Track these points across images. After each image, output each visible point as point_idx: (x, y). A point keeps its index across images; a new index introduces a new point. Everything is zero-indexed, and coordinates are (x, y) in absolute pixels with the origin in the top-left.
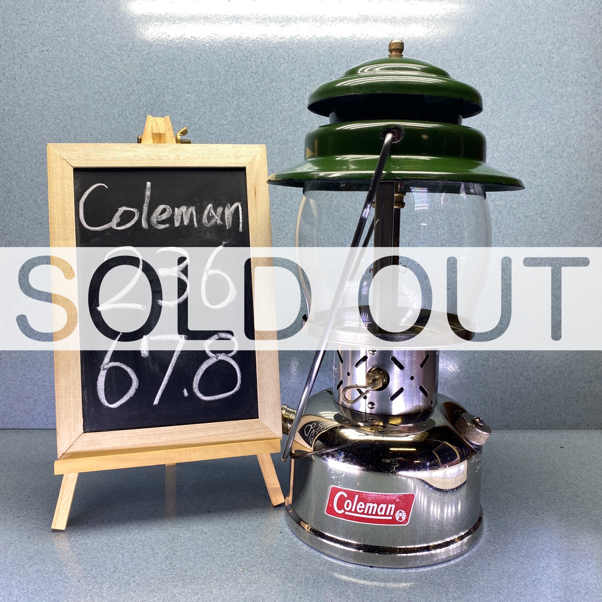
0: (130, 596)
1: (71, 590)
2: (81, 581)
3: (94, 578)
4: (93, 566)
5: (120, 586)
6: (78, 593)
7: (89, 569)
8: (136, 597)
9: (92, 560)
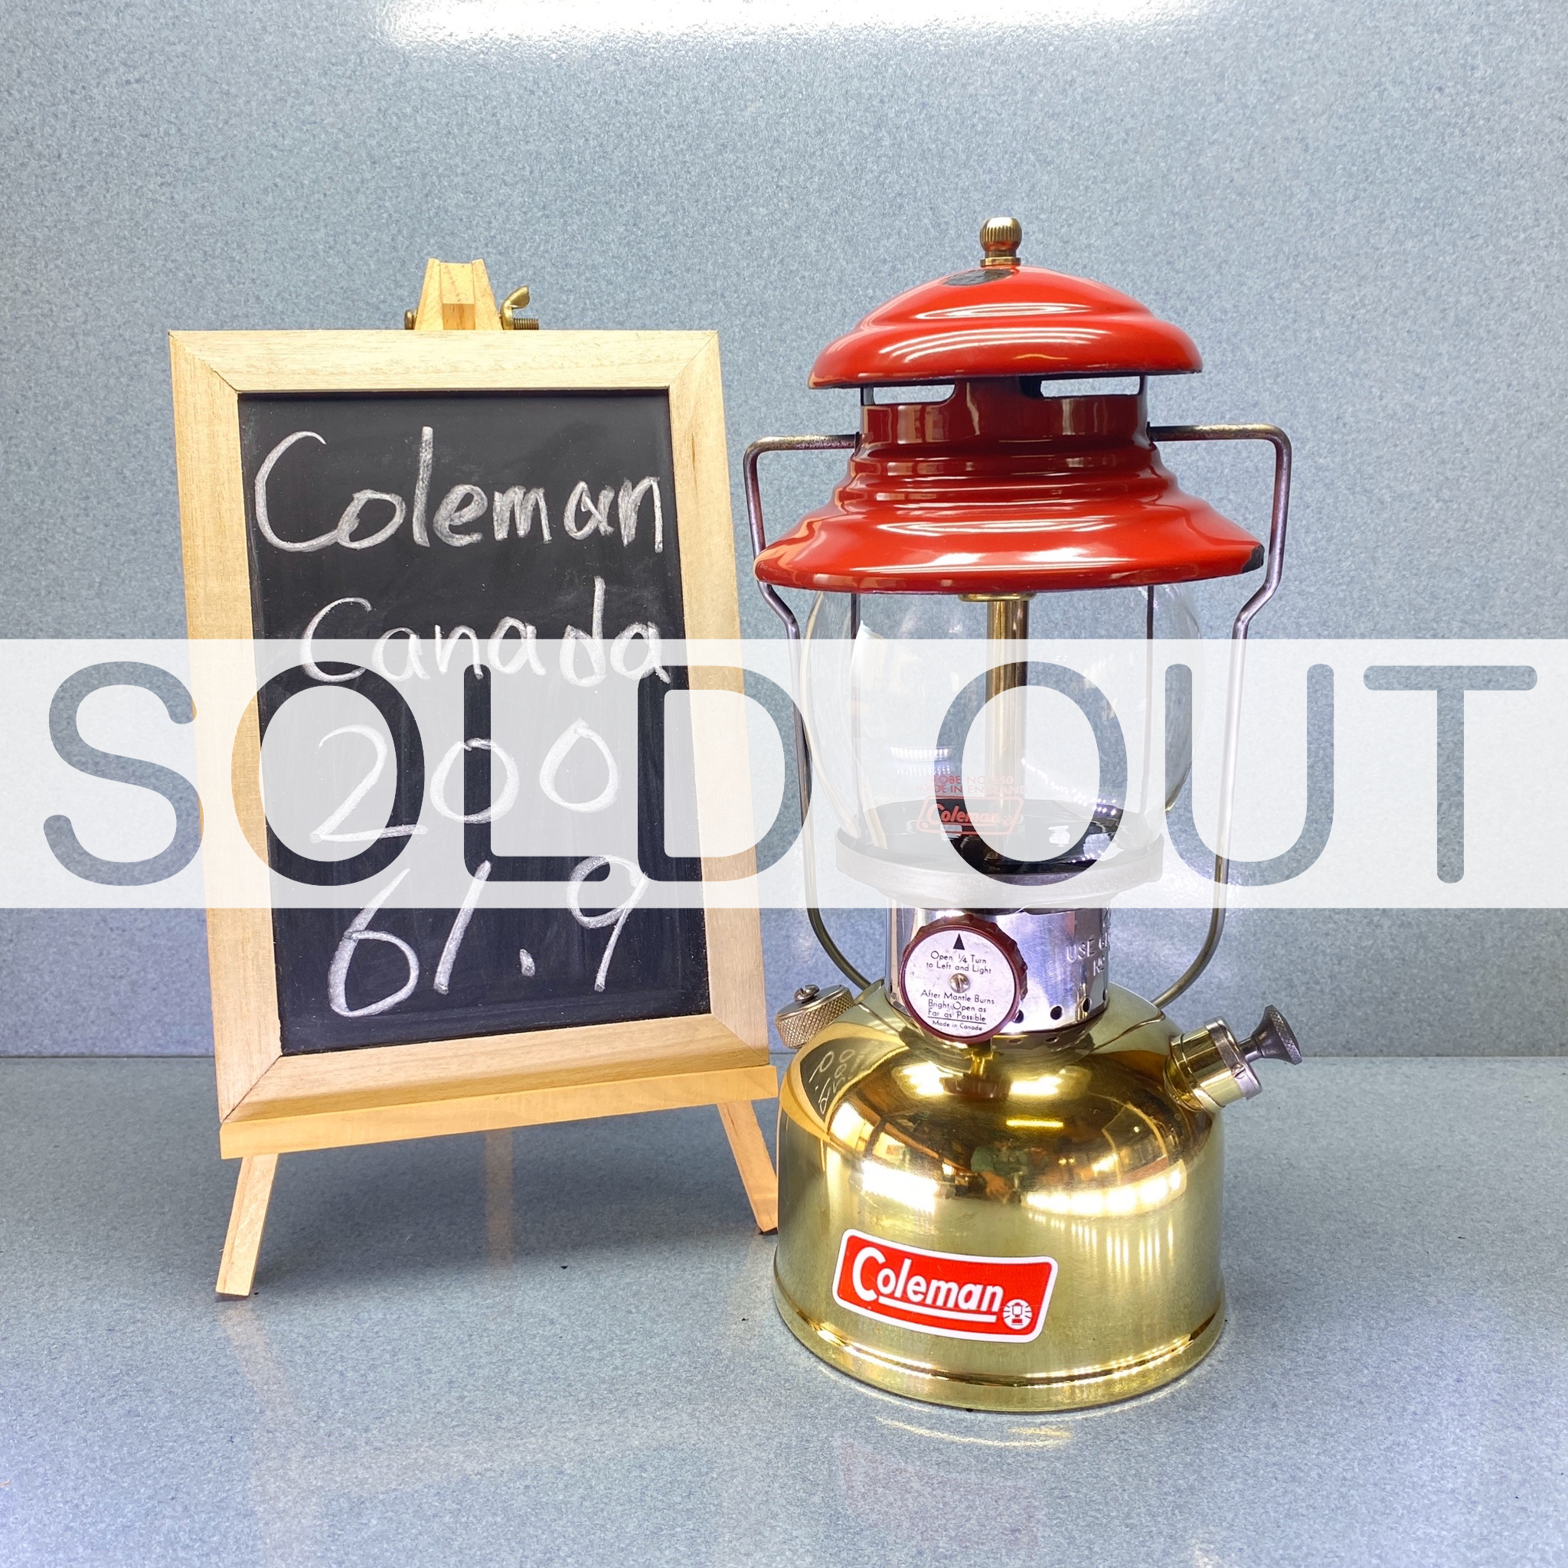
0: (356, 1477)
1: (210, 1462)
2: (237, 1440)
3: (268, 1432)
4: (268, 1402)
5: (333, 1454)
6: (228, 1471)
7: (258, 1411)
8: (370, 1480)
9: (266, 1387)
